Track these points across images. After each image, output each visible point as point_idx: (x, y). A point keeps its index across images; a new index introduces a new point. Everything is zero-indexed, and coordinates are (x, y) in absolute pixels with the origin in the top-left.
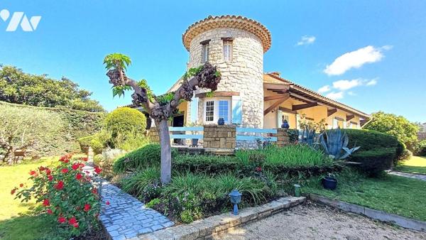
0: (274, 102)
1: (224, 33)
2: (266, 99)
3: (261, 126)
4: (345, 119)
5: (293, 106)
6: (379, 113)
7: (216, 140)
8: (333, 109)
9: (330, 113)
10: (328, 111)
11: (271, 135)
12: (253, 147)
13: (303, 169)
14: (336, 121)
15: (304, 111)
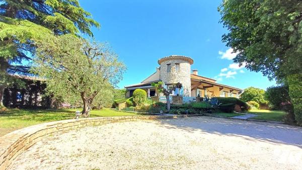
0: (195, 86)
1: (176, 61)
2: (192, 84)
3: (190, 96)
4: (229, 91)
5: (204, 87)
6: (251, 88)
7: (177, 101)
8: (221, 88)
9: (221, 89)
10: (220, 88)
11: (194, 99)
12: (189, 103)
13: (202, 108)
14: (224, 93)
15: (209, 89)
